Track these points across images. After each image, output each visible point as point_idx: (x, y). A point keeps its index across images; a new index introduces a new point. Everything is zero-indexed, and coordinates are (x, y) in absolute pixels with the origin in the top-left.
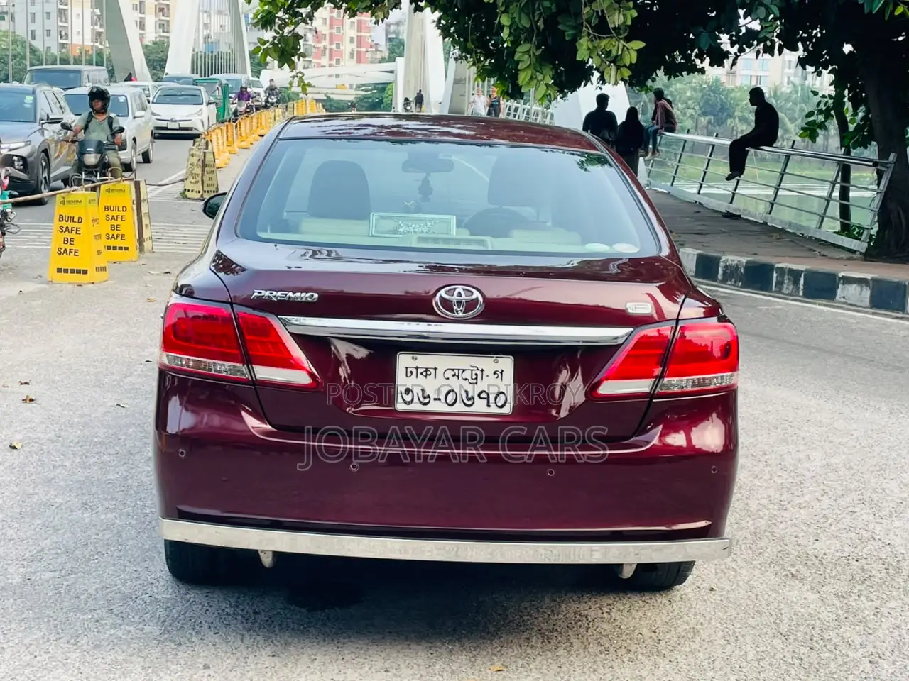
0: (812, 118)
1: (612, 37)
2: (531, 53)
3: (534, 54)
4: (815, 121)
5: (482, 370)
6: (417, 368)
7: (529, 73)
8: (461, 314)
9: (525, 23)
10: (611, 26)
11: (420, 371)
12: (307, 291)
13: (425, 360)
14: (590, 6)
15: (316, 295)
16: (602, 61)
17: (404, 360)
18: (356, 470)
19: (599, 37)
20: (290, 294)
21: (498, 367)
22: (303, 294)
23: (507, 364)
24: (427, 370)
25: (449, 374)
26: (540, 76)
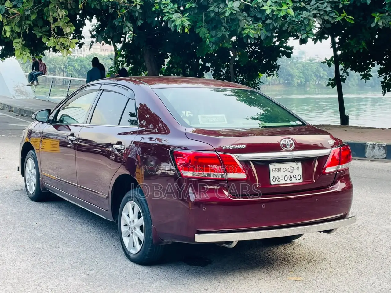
0: (112, 69)
1: (65, 37)
2: (20, 43)
3: (21, 43)
4: (112, 70)
5: (293, 168)
6: (275, 169)
7: (20, 51)
8: (289, 149)
9: (17, 30)
10: (65, 33)
11: (276, 170)
12: (242, 144)
13: (278, 166)
14: (54, 24)
15: (245, 146)
16: (60, 47)
17: (272, 166)
18: (264, 207)
19: (59, 37)
20: (236, 146)
21: (297, 166)
22: (241, 146)
23: (300, 164)
24: (278, 169)
25: (285, 170)
26: (24, 53)
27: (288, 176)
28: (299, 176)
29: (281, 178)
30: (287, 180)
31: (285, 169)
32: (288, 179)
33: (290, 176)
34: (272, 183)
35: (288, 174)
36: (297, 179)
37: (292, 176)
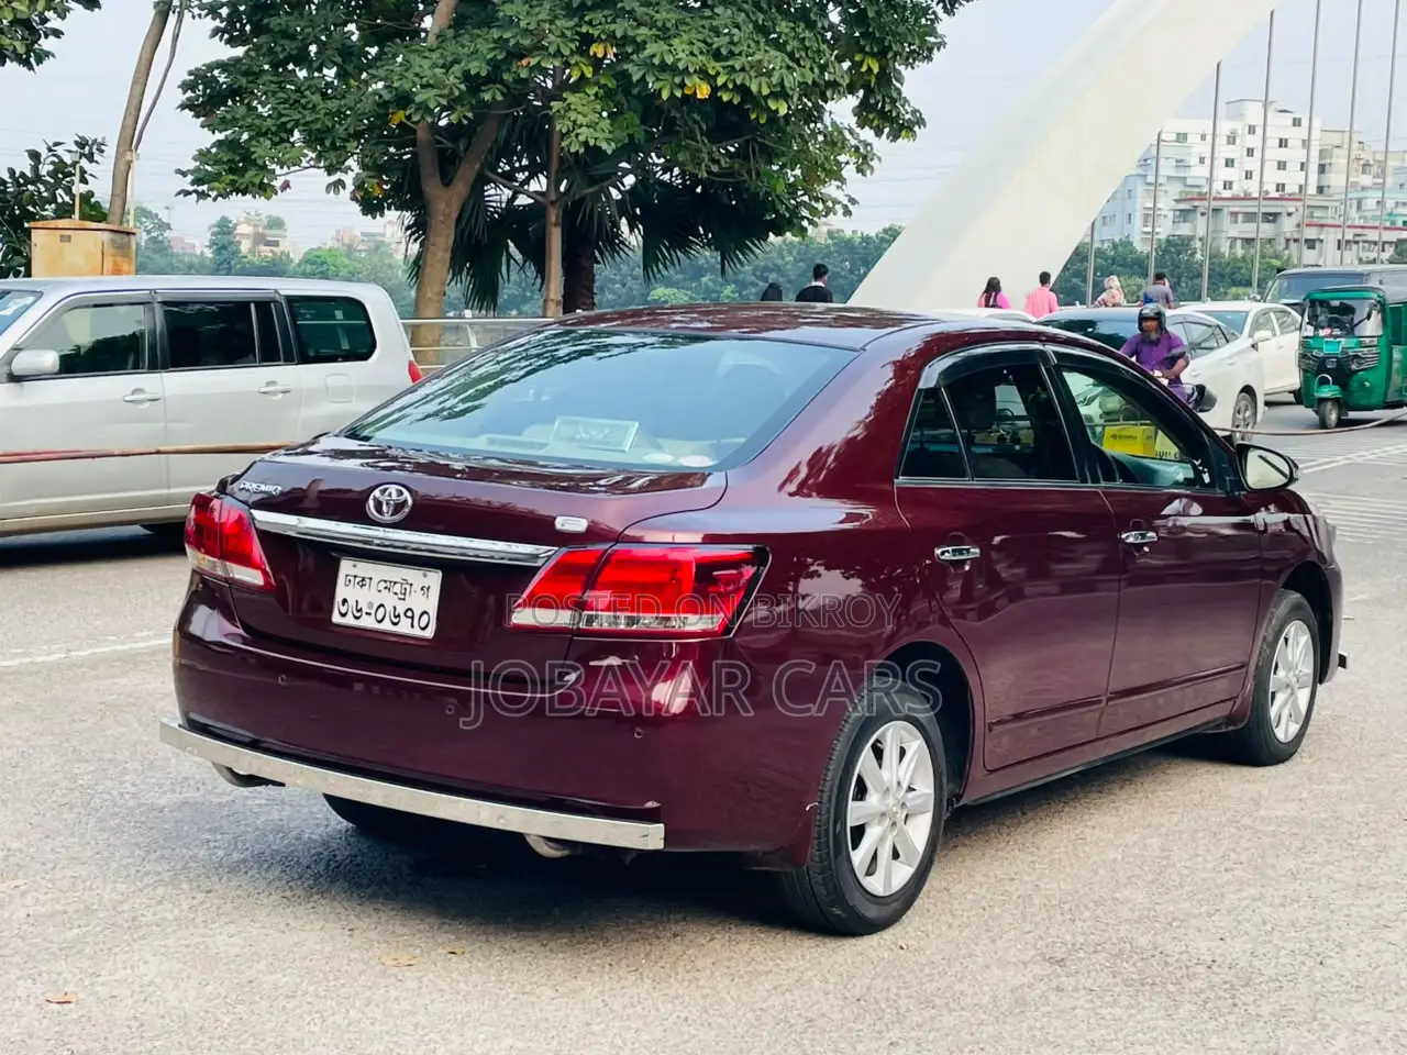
5: (411, 585)
6: (355, 577)
8: (388, 518)
11: (358, 580)
13: (364, 568)
15: (280, 490)
17: (346, 566)
20: (263, 487)
21: (426, 583)
23: (435, 579)
24: (363, 579)
27: (389, 608)
28: (425, 616)
29: (364, 611)
30: (383, 619)
31: (383, 585)
32: (387, 616)
33: (395, 608)
34: (336, 618)
35: (390, 601)
36: (416, 623)
37: (400, 611)
